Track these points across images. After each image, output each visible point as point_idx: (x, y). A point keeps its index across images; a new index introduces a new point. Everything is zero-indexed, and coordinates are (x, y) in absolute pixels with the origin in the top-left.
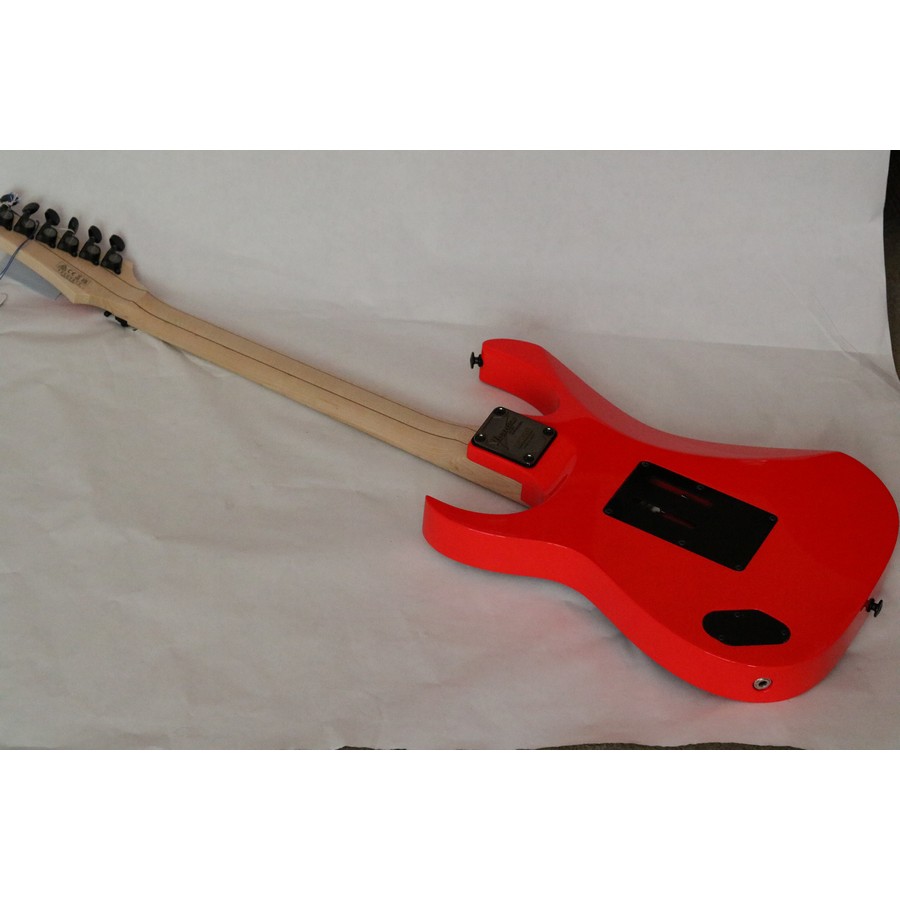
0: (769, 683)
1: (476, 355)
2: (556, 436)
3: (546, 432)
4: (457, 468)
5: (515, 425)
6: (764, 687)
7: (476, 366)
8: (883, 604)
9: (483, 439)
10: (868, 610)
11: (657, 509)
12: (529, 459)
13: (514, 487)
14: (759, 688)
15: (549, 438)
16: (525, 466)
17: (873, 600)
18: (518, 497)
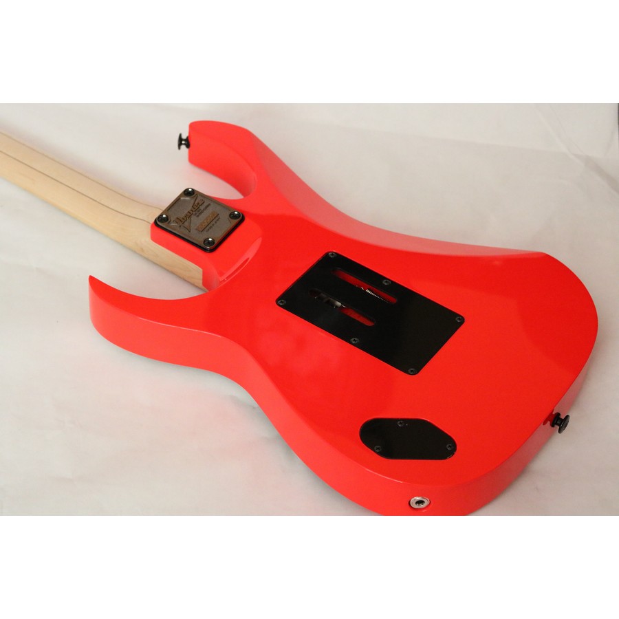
0: (427, 503)
1: (184, 137)
2: (242, 220)
3: (232, 216)
4: (142, 250)
5: (202, 208)
6: (422, 506)
7: (183, 147)
8: (571, 420)
9: (166, 219)
10: (553, 425)
11: (339, 304)
12: (209, 243)
13: (196, 272)
14: (416, 506)
15: (235, 221)
16: (205, 250)
17: (558, 414)
18: (200, 282)
